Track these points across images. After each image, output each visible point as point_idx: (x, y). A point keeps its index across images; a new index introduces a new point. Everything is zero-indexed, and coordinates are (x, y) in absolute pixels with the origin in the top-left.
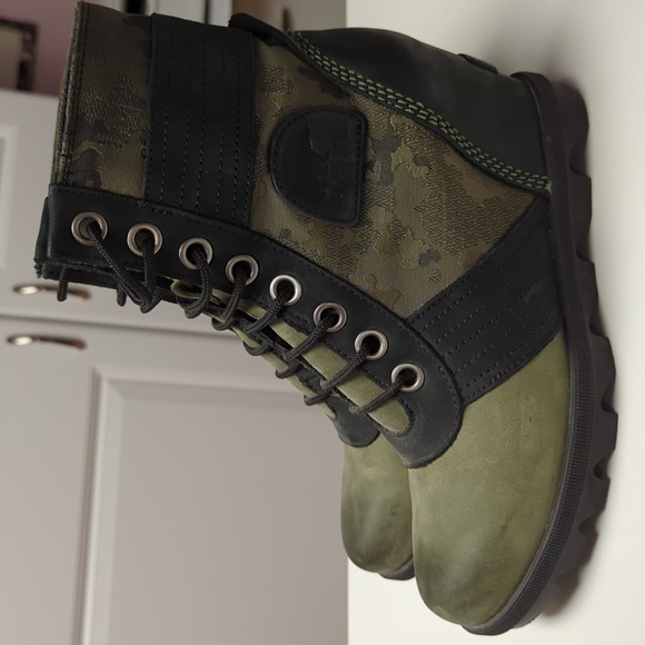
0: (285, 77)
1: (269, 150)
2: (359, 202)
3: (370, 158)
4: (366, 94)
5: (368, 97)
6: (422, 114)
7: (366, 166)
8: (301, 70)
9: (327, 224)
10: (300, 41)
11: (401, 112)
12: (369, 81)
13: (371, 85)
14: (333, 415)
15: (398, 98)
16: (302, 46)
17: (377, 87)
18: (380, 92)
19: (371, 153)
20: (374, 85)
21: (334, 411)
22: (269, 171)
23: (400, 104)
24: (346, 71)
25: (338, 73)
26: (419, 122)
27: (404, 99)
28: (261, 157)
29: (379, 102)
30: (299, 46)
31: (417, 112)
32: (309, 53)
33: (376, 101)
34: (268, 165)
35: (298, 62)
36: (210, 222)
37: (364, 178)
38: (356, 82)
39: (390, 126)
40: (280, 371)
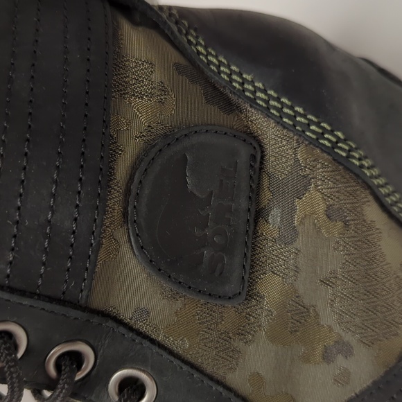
0: (156, 77)
1: (128, 191)
2: (247, 267)
3: (265, 202)
4: (266, 111)
5: (270, 116)
6: (341, 148)
7: (259, 215)
8: (178, 67)
9: (202, 301)
10: (177, 23)
11: (315, 143)
12: (271, 92)
13: (275, 99)
15: (310, 122)
16: (180, 31)
17: (282, 103)
18: (286, 110)
19: (266, 196)
20: (278, 100)
22: (126, 222)
23: (313, 132)
24: (240, 75)
25: (229, 76)
26: (337, 160)
27: (318, 125)
28: (115, 202)
29: (284, 126)
30: (175, 29)
31: (335, 145)
32: (189, 42)
33: (279, 122)
34: (125, 214)
35: (175, 56)
36: (26, 302)
37: (255, 232)
38: (254, 93)
39: (296, 161)
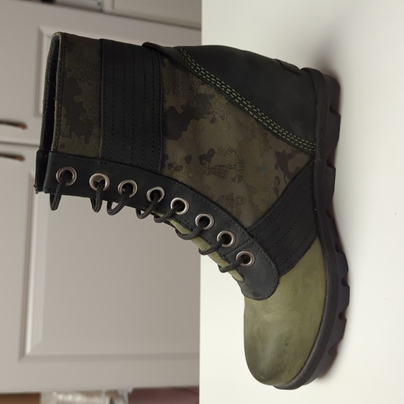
14: (241, 279)
21: (243, 276)
40: (202, 249)
